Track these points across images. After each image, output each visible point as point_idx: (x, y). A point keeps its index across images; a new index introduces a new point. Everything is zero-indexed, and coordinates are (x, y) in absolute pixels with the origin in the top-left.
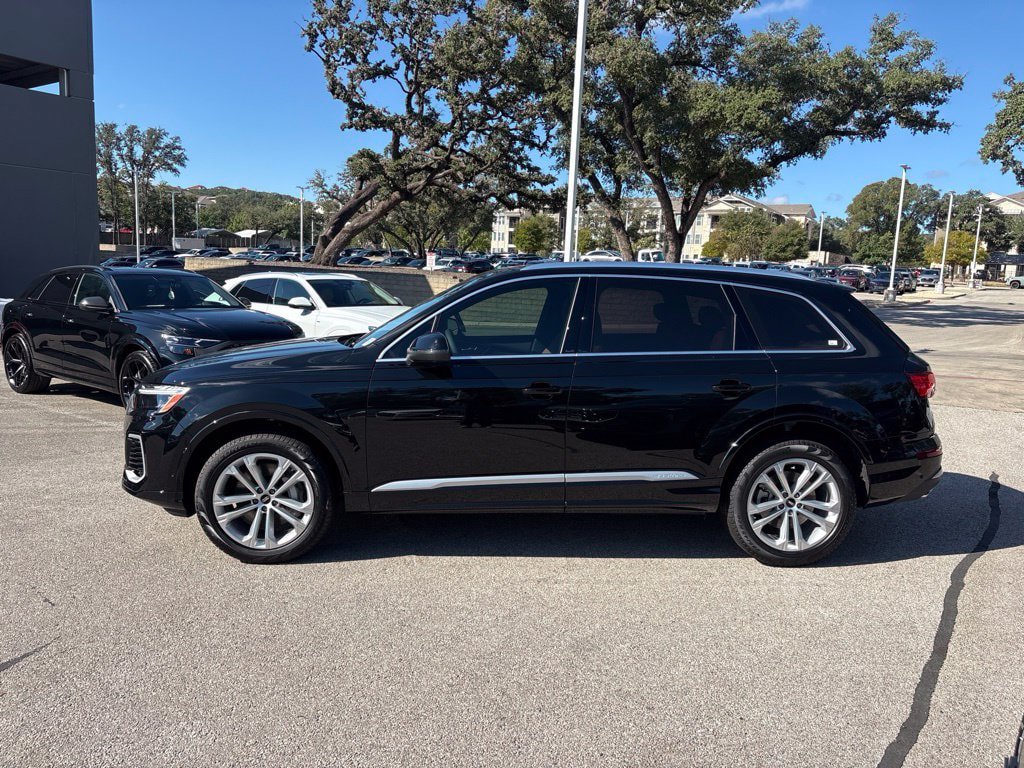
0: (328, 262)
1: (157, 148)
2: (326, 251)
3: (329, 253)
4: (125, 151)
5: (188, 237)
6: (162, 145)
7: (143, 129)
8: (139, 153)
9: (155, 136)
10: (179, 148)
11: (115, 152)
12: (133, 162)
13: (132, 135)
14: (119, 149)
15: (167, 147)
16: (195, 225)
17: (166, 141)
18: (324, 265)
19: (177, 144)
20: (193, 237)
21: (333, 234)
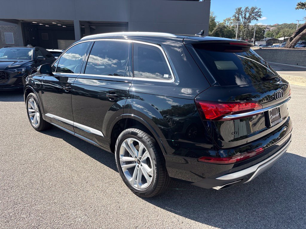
0: (291, 47)
1: (253, 13)
2: (291, 43)
3: (292, 43)
4: (243, 15)
5: (261, 41)
6: (255, 12)
7: (250, 8)
8: (248, 15)
9: (253, 9)
10: (260, 12)
11: (240, 16)
12: (245, 18)
13: (246, 10)
14: (242, 15)
15: (256, 12)
16: (264, 37)
17: (256, 10)
18: (289, 48)
19: (260, 11)
20: (263, 41)
21: (295, 37)
